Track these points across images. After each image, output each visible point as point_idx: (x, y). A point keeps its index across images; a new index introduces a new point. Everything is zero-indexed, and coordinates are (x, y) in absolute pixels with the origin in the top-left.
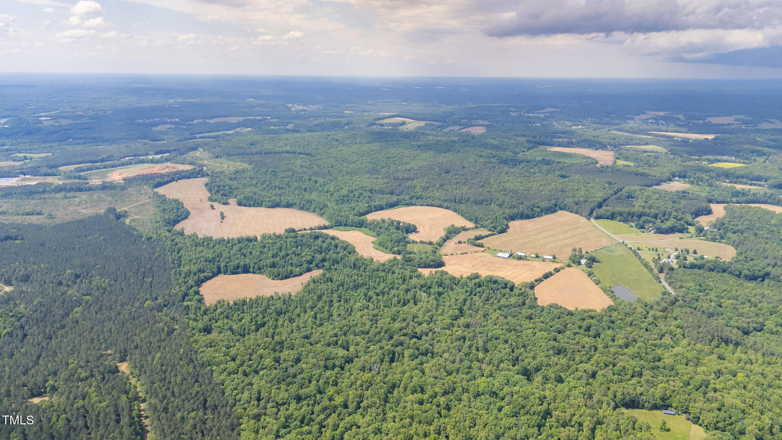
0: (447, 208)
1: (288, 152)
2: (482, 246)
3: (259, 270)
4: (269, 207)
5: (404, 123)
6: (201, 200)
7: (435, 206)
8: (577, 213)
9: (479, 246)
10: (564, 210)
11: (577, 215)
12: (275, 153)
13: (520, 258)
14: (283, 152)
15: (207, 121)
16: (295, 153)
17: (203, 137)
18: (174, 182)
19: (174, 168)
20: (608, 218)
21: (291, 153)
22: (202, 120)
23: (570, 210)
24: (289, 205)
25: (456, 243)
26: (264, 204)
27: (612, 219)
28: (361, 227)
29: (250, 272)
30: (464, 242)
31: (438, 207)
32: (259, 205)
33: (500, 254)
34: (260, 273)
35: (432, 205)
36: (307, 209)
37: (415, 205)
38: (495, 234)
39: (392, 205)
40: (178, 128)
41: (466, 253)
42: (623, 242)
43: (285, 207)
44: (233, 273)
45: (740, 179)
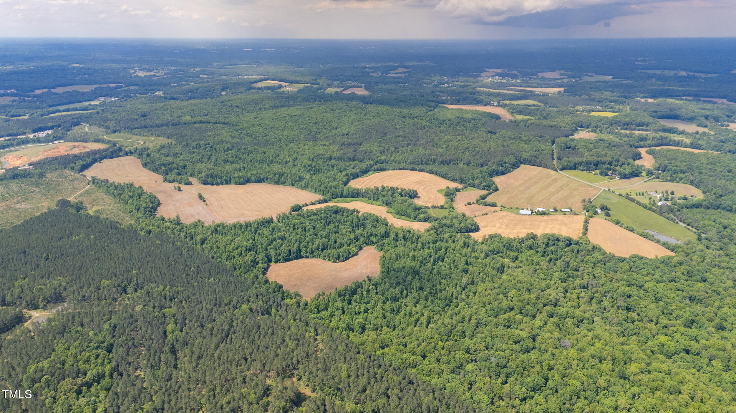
0: (420, 170)
1: (201, 122)
2: (494, 205)
3: (311, 254)
4: (239, 184)
5: (280, 87)
6: (156, 182)
7: (407, 170)
8: (540, 166)
9: (492, 206)
10: (525, 164)
11: (541, 168)
12: (185, 124)
13: (543, 214)
14: (195, 123)
15: (53, 91)
16: (209, 123)
17: (68, 110)
18: (97, 163)
19: (84, 147)
20: (570, 169)
21: (205, 123)
22: (46, 90)
23: (531, 164)
24: (260, 181)
25: (465, 205)
26: (233, 180)
27: (575, 169)
28: (357, 197)
29: (303, 257)
30: (473, 203)
31: (411, 170)
32: (228, 182)
33: (521, 212)
34: (314, 257)
35: (404, 169)
36: (283, 183)
37: (386, 170)
38: (492, 192)
39: (365, 172)
40: (24, 101)
41: (487, 214)
42: (609, 190)
43: (256, 182)
44: (286, 260)
45: (629, 126)
